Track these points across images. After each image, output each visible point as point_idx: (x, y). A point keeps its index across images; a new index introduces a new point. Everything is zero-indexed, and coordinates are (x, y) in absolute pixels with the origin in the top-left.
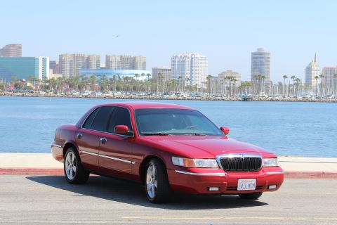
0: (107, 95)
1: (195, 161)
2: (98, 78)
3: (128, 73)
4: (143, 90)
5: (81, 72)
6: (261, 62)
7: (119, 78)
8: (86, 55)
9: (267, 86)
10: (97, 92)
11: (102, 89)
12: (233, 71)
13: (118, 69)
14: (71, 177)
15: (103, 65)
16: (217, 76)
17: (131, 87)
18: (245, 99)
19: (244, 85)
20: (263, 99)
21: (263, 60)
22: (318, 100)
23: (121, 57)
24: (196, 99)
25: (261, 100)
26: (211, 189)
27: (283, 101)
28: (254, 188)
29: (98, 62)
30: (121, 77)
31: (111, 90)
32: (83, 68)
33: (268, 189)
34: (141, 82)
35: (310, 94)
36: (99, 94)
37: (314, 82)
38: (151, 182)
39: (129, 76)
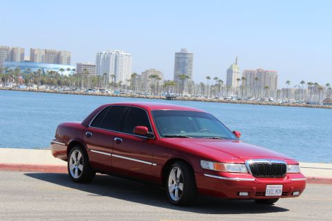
0: (31, 88)
1: (226, 165)
2: (22, 71)
3: (52, 67)
4: (67, 85)
5: (5, 64)
6: (184, 63)
7: (44, 72)
8: (11, 48)
9: (190, 86)
10: (21, 84)
11: (26, 82)
12: (157, 70)
13: (42, 63)
14: (76, 176)
15: (27, 58)
16: (141, 74)
17: (56, 81)
18: (169, 98)
19: (167, 85)
20: (186, 98)
21: (187, 61)
22: (239, 102)
23: (46, 51)
24: (120, 96)
25: (184, 100)
26: (241, 194)
27: (205, 101)
28: (280, 194)
29: (22, 55)
30: (45, 70)
31: (36, 83)
32: (6, 60)
33: (292, 195)
34: (66, 77)
35: (231, 96)
36: (23, 87)
37: (236, 84)
38: (174, 184)
39: (54, 70)
